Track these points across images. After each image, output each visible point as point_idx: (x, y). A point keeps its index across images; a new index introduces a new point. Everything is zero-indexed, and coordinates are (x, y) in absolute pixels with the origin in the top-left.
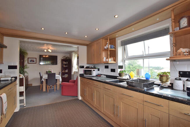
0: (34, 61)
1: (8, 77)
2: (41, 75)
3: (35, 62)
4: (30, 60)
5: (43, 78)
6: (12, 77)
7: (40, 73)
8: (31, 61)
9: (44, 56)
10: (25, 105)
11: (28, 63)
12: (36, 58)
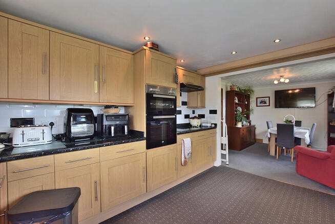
0: (265, 103)
1: (207, 123)
3: (268, 105)
4: (259, 100)
6: (212, 124)
7: (267, 122)
8: (261, 102)
9: (290, 92)
10: (227, 163)
11: (257, 106)
12: (269, 97)
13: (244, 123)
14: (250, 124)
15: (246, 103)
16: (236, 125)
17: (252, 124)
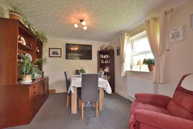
0: (57, 54)
2: (68, 78)
3: (60, 56)
4: (52, 51)
5: (73, 84)
7: (65, 72)
11: (50, 57)
12: (61, 49)
13: (36, 75)
14: (43, 76)
15: (38, 51)
16: (20, 79)
17: (45, 75)
